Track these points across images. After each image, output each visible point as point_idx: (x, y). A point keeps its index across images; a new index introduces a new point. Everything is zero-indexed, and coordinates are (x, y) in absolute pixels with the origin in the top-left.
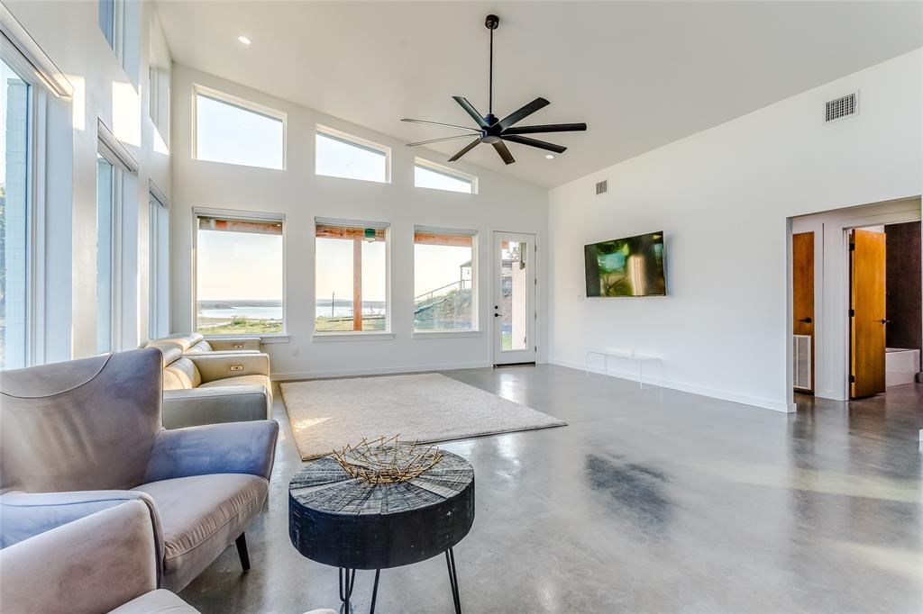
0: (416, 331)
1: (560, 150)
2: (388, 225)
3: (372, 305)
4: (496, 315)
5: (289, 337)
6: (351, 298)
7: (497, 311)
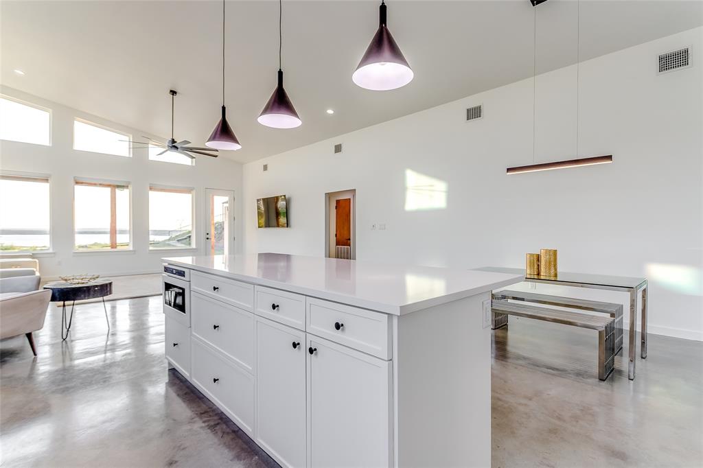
0: (151, 248)
1: (216, 156)
2: (129, 183)
3: (123, 232)
4: (208, 239)
5: (54, 253)
6: (107, 227)
7: (208, 236)
